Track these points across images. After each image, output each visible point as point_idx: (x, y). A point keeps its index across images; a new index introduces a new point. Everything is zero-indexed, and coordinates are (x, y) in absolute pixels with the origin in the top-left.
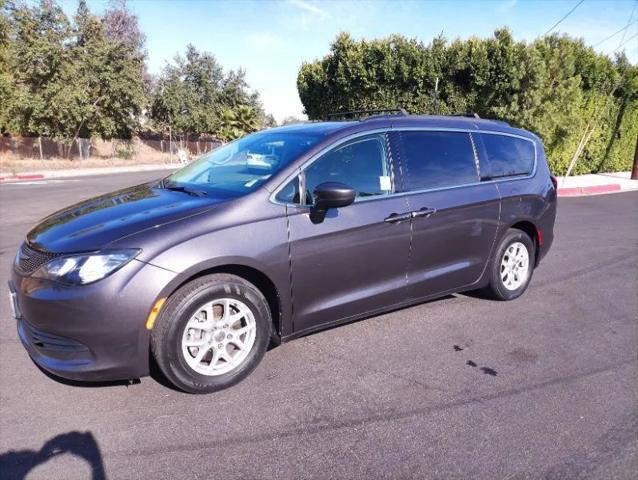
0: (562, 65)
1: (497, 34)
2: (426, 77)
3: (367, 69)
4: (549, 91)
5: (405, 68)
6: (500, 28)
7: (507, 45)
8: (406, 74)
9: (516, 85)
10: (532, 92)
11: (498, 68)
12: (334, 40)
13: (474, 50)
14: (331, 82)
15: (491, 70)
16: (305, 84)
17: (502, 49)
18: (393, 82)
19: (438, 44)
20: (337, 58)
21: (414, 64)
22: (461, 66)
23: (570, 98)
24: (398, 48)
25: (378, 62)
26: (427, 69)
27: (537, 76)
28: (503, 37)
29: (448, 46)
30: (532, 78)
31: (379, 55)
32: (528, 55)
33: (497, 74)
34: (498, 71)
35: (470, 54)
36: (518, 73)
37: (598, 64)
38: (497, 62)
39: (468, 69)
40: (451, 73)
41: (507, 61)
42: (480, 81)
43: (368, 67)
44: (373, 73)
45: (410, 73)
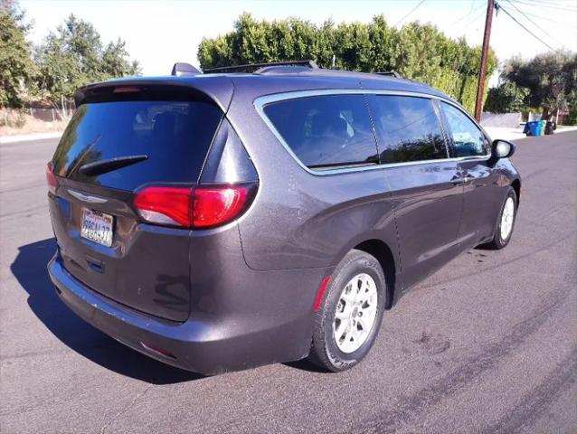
0: (427, 48)
1: (375, 19)
2: (321, 54)
3: (269, 46)
4: (418, 68)
5: (303, 47)
6: (378, 15)
7: (383, 29)
8: (303, 51)
9: (393, 62)
10: (405, 68)
11: (377, 48)
12: (237, 19)
13: (358, 32)
14: (234, 56)
15: (372, 49)
16: (209, 57)
17: (380, 33)
18: (292, 57)
19: (327, 26)
20: (241, 35)
21: (309, 42)
22: (350, 45)
23: (433, 74)
24: (295, 28)
25: (279, 40)
26: (320, 47)
27: (409, 56)
28: (380, 22)
29: (335, 27)
30: (406, 57)
31: (278, 33)
32: (402, 38)
33: (376, 53)
34: (377, 50)
35: (355, 35)
36: (394, 54)
37: (449, 46)
38: (377, 43)
39: (354, 48)
40: (341, 51)
41: (385, 42)
42: (364, 59)
43: (269, 43)
44: (274, 49)
45: (307, 50)
